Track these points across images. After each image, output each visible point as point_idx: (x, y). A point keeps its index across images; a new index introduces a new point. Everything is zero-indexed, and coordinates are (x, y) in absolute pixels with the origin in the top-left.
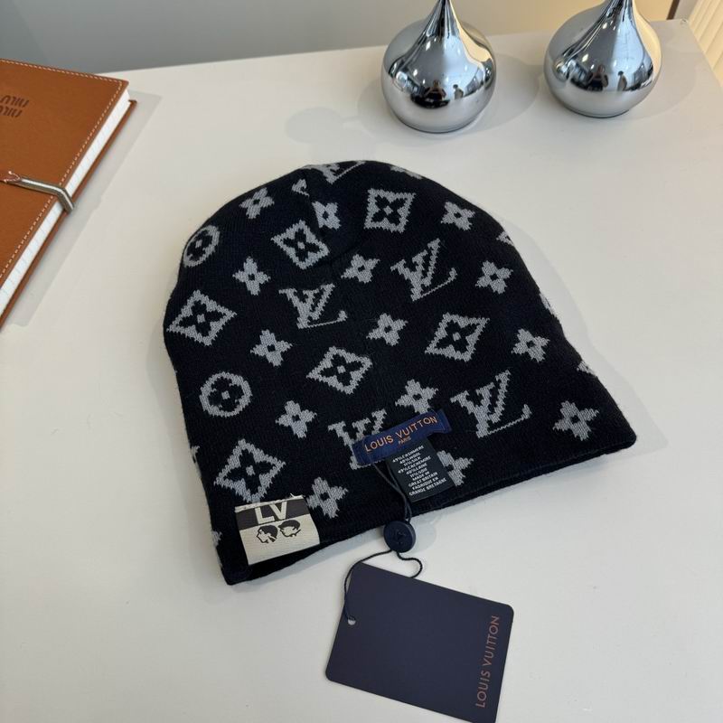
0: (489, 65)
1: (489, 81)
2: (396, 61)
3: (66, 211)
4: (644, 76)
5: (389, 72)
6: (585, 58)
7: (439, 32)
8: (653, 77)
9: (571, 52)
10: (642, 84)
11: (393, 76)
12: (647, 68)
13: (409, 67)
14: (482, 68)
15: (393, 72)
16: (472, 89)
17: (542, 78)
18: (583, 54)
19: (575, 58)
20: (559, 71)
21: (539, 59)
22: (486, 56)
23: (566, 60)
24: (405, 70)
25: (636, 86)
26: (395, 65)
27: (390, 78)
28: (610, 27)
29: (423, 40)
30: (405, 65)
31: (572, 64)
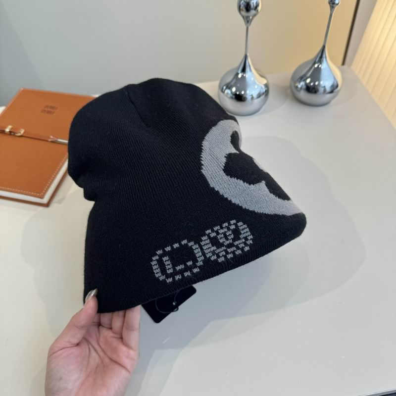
0: (266, 86)
1: (267, 93)
2: (225, 85)
4: (334, 88)
6: (308, 81)
7: (244, 70)
8: (339, 88)
9: (303, 78)
10: (334, 91)
11: (223, 92)
14: (263, 87)
15: (223, 90)
16: (259, 96)
17: (289, 91)
19: (304, 81)
20: (297, 87)
21: (287, 83)
22: (265, 82)
23: (300, 82)
25: (332, 92)
26: (225, 87)
29: (237, 74)
30: (229, 87)
31: (302, 83)
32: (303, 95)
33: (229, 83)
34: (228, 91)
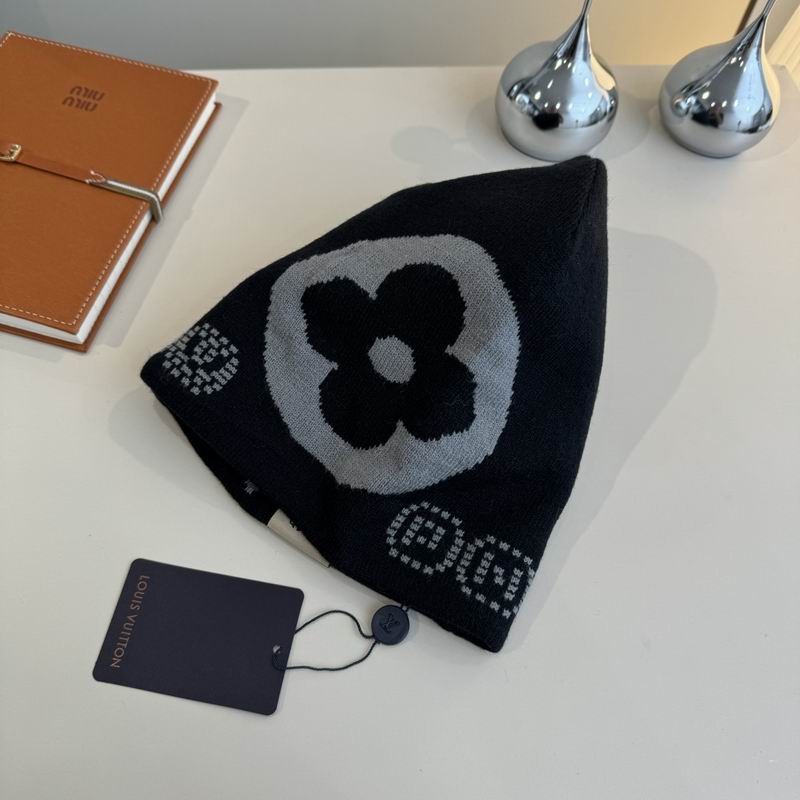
2: (516, 83)
3: (154, 219)
4: (763, 119)
5: (509, 94)
6: (706, 95)
8: (771, 123)
9: (691, 88)
10: (760, 128)
11: (512, 99)
12: (767, 111)
13: (530, 91)
15: (513, 94)
17: (653, 112)
18: (704, 90)
19: (695, 94)
20: (678, 106)
22: (610, 84)
23: (686, 96)
24: (527, 92)
25: (753, 130)
26: (515, 88)
27: (508, 100)
28: (738, 62)
29: (554, 58)
30: (526, 87)
31: (692, 100)
32: (687, 128)
33: (529, 79)
34: (523, 98)
